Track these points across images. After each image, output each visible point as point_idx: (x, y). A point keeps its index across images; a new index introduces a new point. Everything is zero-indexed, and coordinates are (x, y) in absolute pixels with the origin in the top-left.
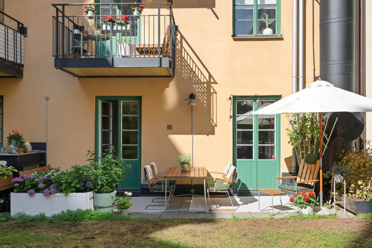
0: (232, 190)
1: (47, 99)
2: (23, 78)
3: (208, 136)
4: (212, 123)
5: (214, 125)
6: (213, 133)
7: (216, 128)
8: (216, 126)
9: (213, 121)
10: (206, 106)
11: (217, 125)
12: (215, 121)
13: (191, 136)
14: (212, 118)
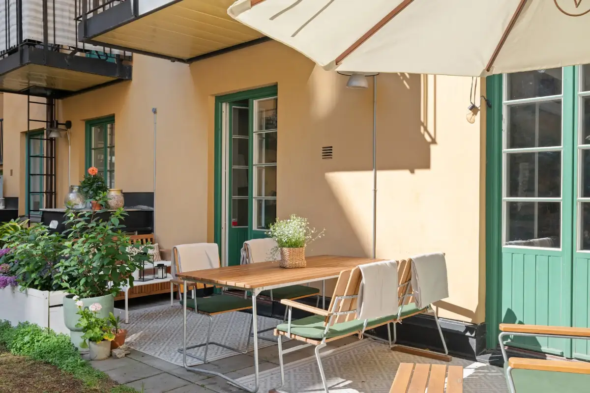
0: (475, 340)
1: (155, 111)
2: (130, 79)
3: (412, 172)
4: (423, 135)
5: (428, 139)
6: (427, 165)
7: (432, 147)
8: (434, 142)
9: (426, 129)
10: (408, 87)
11: (437, 140)
12: (431, 128)
13: (372, 173)
14: (422, 119)
